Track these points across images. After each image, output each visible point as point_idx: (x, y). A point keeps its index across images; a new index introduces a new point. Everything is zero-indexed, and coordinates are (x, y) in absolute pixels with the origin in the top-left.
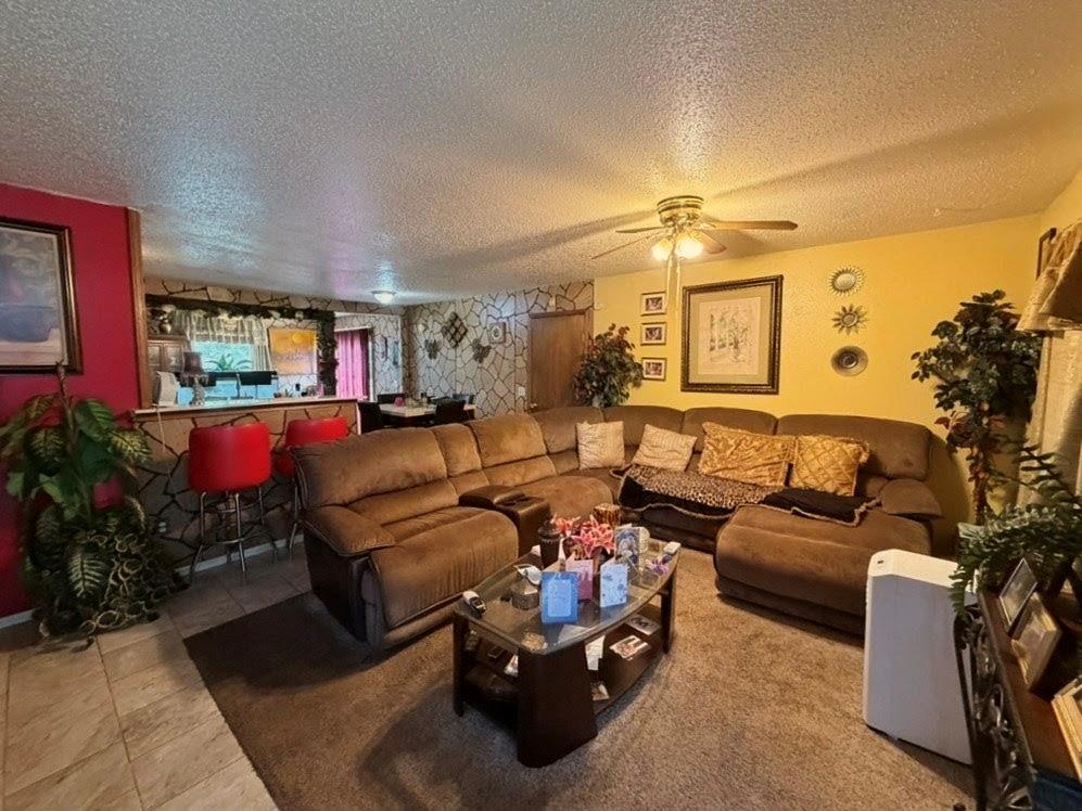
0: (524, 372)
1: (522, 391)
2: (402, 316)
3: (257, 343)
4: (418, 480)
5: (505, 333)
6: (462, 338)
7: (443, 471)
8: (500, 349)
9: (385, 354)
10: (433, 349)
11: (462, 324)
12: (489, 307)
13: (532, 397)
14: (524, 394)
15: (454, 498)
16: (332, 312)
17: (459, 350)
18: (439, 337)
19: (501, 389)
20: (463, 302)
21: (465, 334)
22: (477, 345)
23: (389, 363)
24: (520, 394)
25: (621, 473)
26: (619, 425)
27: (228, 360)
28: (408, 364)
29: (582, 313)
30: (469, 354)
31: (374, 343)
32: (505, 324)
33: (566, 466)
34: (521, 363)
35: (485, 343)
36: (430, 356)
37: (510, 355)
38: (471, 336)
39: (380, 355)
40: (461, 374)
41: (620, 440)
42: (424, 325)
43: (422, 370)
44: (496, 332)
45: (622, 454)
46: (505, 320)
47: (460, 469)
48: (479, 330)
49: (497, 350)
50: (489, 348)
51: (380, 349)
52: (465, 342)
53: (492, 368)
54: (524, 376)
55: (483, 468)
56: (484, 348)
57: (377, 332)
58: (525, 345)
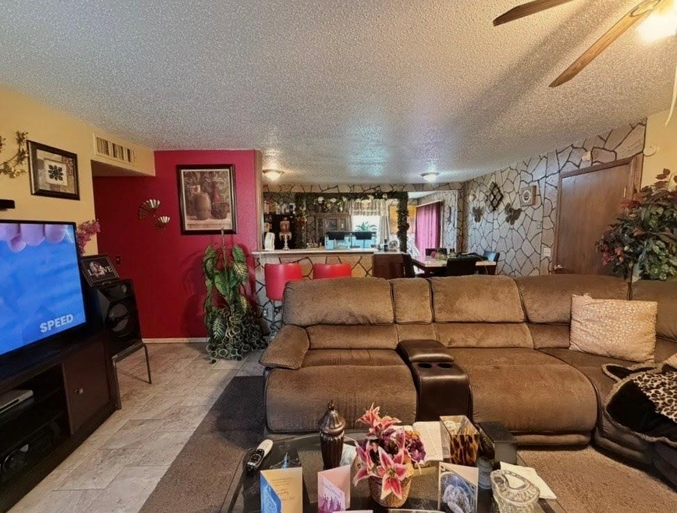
0: (551, 232)
1: (547, 252)
2: (459, 190)
3: (382, 215)
4: (361, 321)
5: (535, 195)
6: (498, 203)
7: (390, 318)
8: (529, 211)
9: (449, 220)
10: (478, 214)
11: (499, 191)
12: (523, 173)
13: (557, 259)
14: (549, 255)
15: (392, 344)
16: (406, 193)
17: (496, 213)
18: (482, 204)
19: (527, 249)
20: (502, 172)
21: (501, 199)
22: (509, 209)
23: (451, 225)
24: (546, 255)
25: (622, 373)
26: (650, 307)
27: (366, 225)
28: (462, 226)
29: (626, 162)
30: (503, 216)
31: (444, 211)
32: (535, 187)
33: (547, 340)
34: (548, 224)
35: (516, 206)
36: (476, 220)
37: (538, 215)
38: (506, 201)
39: (446, 220)
40: (496, 234)
41: (649, 326)
42: (473, 195)
43: (470, 231)
44: (526, 195)
45: (650, 347)
46: (536, 183)
47: (407, 319)
48: (513, 195)
49: (527, 212)
50: (520, 211)
51: (447, 215)
52: (502, 207)
53: (521, 231)
54: (550, 237)
55: (434, 321)
56: (515, 211)
57: (446, 203)
58: (554, 206)
